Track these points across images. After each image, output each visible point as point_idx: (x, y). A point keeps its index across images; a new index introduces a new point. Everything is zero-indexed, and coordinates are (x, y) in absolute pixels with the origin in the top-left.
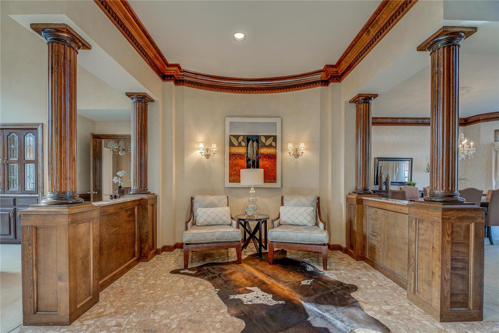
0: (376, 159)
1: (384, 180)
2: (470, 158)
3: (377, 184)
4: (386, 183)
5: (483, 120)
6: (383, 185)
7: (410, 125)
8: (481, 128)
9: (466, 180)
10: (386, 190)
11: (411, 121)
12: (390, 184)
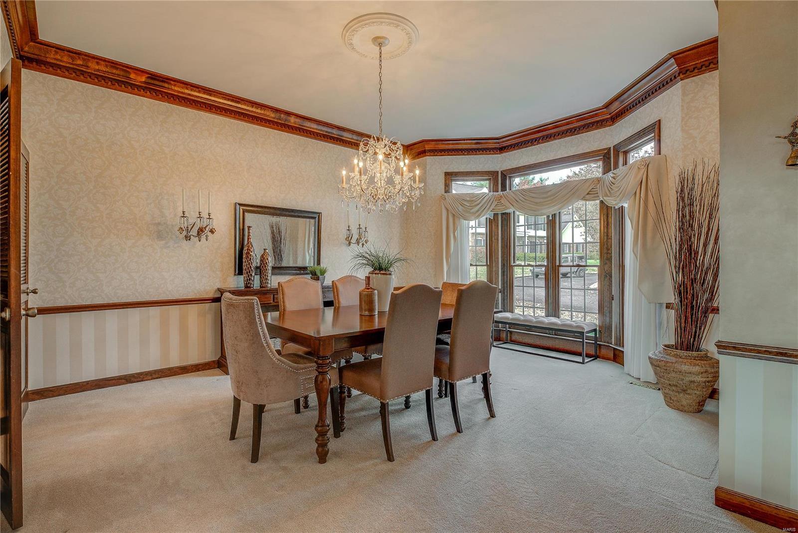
0: (238, 206)
1: (256, 262)
2: (414, 208)
3: (240, 272)
4: (260, 270)
5: (430, 151)
6: (253, 274)
7: (316, 139)
8: (427, 166)
9: (408, 261)
10: (261, 287)
11: (317, 129)
12: (270, 272)
